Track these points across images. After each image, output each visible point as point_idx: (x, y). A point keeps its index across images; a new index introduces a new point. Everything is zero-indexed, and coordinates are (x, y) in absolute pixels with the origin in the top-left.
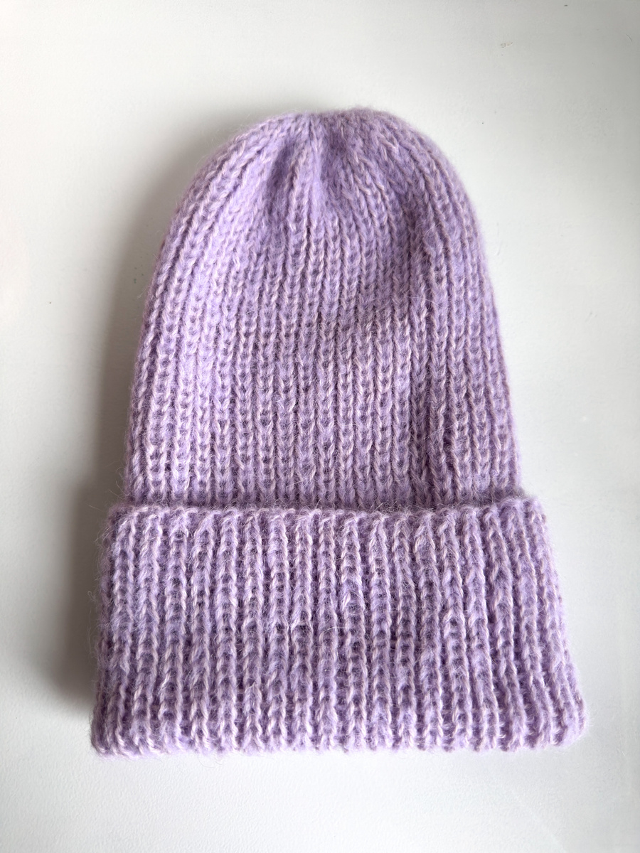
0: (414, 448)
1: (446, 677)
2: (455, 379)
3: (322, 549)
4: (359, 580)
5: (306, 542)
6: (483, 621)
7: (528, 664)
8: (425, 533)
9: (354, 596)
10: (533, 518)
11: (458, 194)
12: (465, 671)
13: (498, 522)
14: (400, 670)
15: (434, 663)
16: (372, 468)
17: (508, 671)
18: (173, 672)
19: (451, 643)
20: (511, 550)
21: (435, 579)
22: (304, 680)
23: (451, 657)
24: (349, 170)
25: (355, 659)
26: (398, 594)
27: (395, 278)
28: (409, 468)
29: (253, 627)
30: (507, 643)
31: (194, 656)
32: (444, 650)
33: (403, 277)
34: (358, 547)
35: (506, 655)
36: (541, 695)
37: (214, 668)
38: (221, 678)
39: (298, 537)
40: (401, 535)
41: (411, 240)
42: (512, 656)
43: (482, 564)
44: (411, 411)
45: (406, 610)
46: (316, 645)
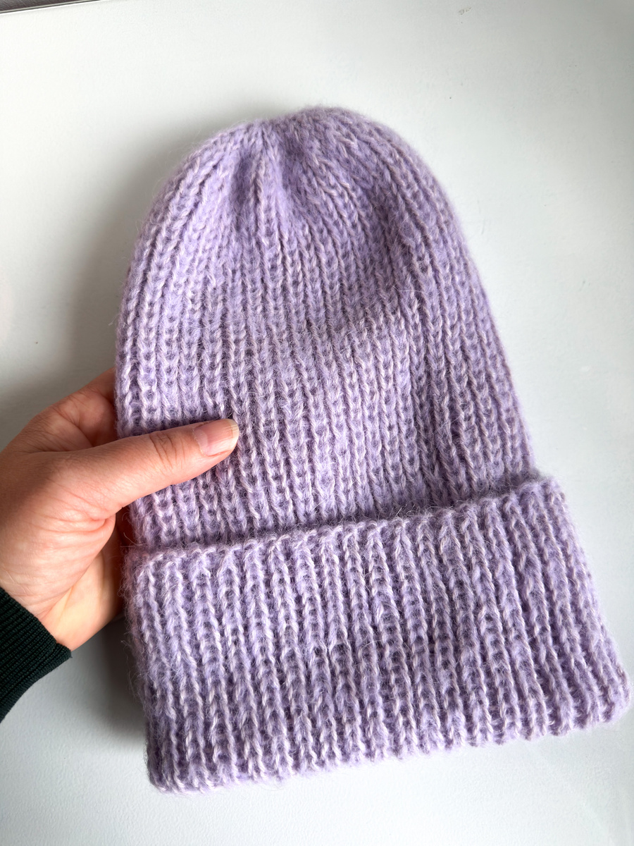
0: (423, 443)
1: (488, 673)
2: (455, 368)
3: (349, 566)
4: (389, 591)
5: (333, 563)
6: (517, 612)
7: (567, 647)
8: (449, 533)
9: (387, 606)
10: (553, 499)
11: (426, 179)
12: (506, 664)
13: (518, 510)
14: (442, 674)
15: (474, 661)
16: (385, 470)
17: (549, 657)
18: (220, 713)
19: (489, 639)
20: (536, 536)
21: (466, 579)
22: (350, 700)
23: (491, 652)
24: (310, 174)
25: (397, 670)
26: (429, 598)
27: (377, 274)
28: (421, 465)
29: (292, 656)
30: (544, 629)
31: (238, 696)
32: (483, 647)
33: (385, 271)
34: (384, 557)
35: (545, 642)
36: (584, 676)
37: (260, 703)
38: (268, 713)
39: (324, 560)
40: (425, 539)
41: (387, 235)
42: (550, 641)
43: (509, 555)
44: (414, 407)
45: (440, 612)
46: (356, 662)
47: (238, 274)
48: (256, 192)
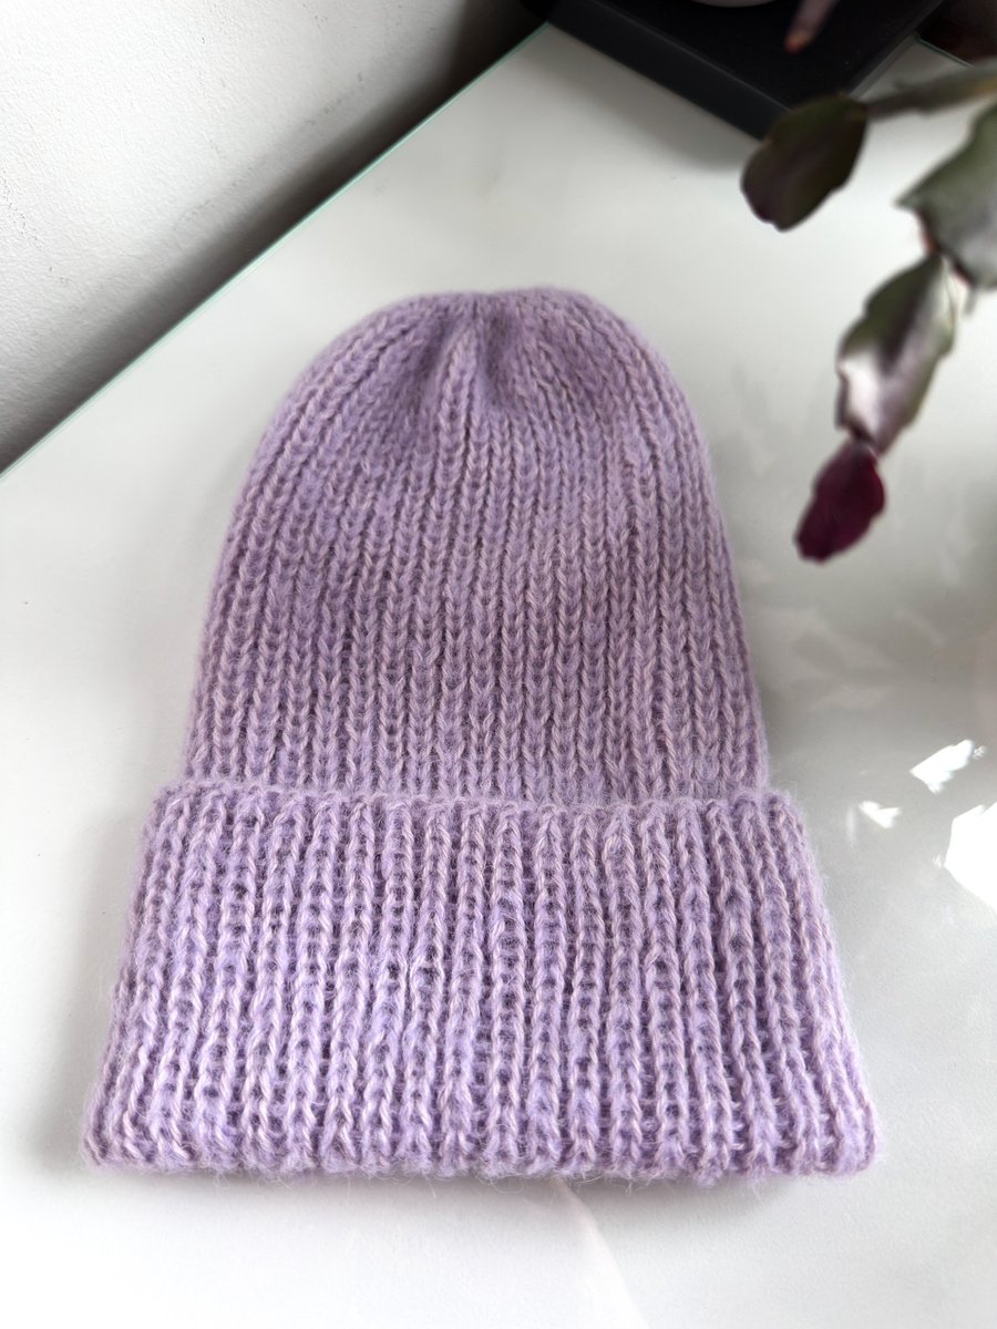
0: (610, 724)
1: (648, 1048)
2: (670, 625)
3: (465, 851)
4: (516, 897)
5: (442, 842)
6: (707, 965)
7: (778, 1035)
8: (619, 832)
9: (510, 923)
10: (782, 819)
11: (671, 391)
12: (677, 1038)
13: (727, 821)
14: (575, 1034)
15: (628, 1026)
16: (548, 748)
17: (747, 1046)
19: (656, 997)
20: (747, 861)
21: (634, 900)
22: (424, 1046)
23: (657, 1018)
24: (524, 359)
25: (507, 1019)
26: (577, 923)
27: (585, 495)
28: (603, 750)
29: (353, 966)
30: (744, 1002)
31: (257, 1002)
32: (645, 1005)
33: (596, 493)
34: (519, 850)
35: (744, 1023)
36: (799, 1085)
39: (428, 835)
40: (584, 835)
41: (608, 450)
42: (752, 1021)
43: (704, 876)
44: (607, 672)
45: (590, 947)
46: (447, 999)
47: (403, 466)
48: (447, 366)
